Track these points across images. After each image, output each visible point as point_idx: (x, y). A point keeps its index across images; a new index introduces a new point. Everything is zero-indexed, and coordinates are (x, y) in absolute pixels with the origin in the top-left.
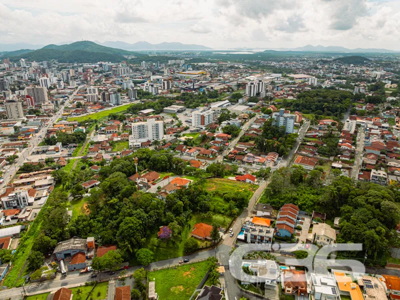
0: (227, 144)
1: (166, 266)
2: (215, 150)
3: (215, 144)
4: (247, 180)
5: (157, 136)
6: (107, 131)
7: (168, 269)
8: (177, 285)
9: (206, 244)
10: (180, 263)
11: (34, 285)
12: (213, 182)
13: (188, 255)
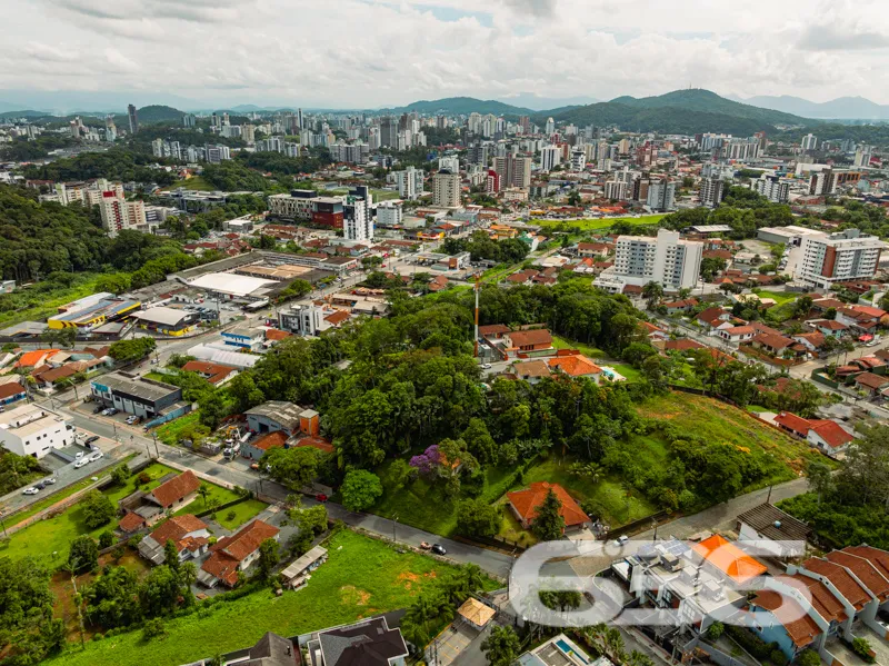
0: (867, 338)
1: (385, 536)
2: (808, 344)
3: (823, 329)
4: (811, 433)
5: (677, 278)
6: (580, 251)
7: (386, 543)
8: (362, 586)
9: (522, 538)
10: (422, 547)
11: (182, 451)
12: (681, 402)
13: (457, 541)
